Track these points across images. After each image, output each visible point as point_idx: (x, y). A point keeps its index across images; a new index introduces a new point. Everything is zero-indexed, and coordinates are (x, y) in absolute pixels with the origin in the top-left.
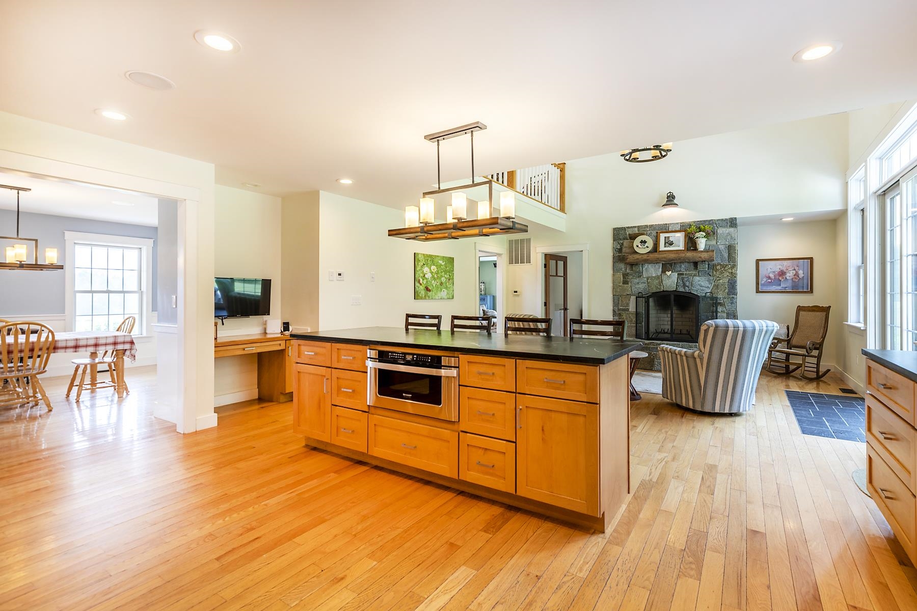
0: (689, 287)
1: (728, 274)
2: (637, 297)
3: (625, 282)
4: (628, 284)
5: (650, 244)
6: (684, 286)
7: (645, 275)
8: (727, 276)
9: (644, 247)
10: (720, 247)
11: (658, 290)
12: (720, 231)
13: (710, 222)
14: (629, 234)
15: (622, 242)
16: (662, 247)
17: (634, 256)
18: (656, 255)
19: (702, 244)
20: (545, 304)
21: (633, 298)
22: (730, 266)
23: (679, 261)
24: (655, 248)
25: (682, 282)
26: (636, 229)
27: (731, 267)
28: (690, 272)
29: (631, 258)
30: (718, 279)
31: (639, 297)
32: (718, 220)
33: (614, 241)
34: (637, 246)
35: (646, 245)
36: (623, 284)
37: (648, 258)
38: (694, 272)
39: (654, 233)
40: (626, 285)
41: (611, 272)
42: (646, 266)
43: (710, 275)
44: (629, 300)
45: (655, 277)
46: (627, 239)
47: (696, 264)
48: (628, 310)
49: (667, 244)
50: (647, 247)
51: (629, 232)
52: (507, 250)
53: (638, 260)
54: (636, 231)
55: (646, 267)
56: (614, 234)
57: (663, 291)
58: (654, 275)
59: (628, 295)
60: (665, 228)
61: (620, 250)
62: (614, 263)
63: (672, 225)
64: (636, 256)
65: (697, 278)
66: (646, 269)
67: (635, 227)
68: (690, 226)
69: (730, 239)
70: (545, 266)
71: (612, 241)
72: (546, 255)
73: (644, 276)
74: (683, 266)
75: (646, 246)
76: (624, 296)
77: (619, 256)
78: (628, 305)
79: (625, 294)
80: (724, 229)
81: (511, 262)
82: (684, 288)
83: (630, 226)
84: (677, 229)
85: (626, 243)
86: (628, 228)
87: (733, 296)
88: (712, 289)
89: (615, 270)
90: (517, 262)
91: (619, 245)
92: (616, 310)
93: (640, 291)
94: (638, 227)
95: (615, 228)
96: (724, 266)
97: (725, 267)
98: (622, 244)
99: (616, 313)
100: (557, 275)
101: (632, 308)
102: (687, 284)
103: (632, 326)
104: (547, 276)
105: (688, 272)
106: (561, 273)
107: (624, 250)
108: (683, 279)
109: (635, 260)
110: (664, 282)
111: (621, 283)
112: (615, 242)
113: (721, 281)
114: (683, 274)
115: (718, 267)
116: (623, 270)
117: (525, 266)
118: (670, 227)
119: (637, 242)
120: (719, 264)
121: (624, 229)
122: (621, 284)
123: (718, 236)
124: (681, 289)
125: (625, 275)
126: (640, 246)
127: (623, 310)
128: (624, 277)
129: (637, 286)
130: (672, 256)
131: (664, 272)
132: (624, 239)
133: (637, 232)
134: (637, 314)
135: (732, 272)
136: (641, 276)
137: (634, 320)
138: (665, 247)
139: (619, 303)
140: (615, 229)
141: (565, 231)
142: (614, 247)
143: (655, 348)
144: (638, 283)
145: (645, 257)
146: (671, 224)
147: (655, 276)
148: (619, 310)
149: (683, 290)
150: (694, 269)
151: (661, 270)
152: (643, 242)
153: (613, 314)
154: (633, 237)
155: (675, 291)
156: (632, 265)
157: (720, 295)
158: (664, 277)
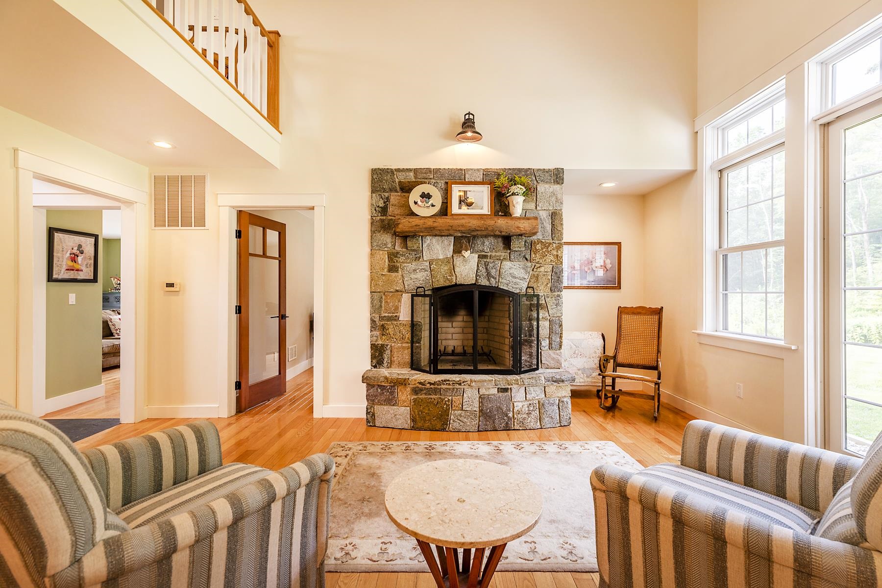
0: (495, 279)
1: (552, 258)
2: (413, 296)
3: (393, 269)
4: (397, 271)
5: (437, 199)
6: (489, 275)
7: (427, 256)
8: (551, 260)
9: (427, 205)
10: (541, 214)
11: (447, 284)
12: (541, 188)
13: (527, 172)
14: (400, 182)
15: (387, 195)
16: (455, 209)
17: (411, 220)
18: (448, 221)
19: (518, 205)
20: (239, 310)
21: (406, 298)
22: (554, 245)
23: (484, 233)
24: (445, 210)
25: (484, 270)
26: (412, 174)
27: (556, 247)
28: (497, 254)
29: (405, 224)
30: (538, 265)
31: (417, 295)
32: (538, 170)
33: (373, 192)
34: (416, 203)
35: (431, 201)
36: (389, 271)
37: (435, 224)
38: (503, 254)
39: (442, 184)
40: (394, 274)
41: (367, 249)
42: (428, 240)
43: (526, 259)
44: (400, 301)
45: (442, 261)
46: (396, 191)
47: (507, 240)
48: (396, 318)
49: (462, 203)
50: (433, 206)
51: (400, 177)
52: (151, 195)
53: (417, 229)
54: (411, 176)
55: (428, 242)
56: (373, 179)
57: (456, 285)
58: (441, 257)
59: (397, 291)
60: (458, 177)
61: (384, 210)
62: (373, 232)
63: (470, 172)
64: (414, 221)
65: (507, 264)
66: (429, 245)
67: (409, 170)
68: (498, 175)
69: (554, 202)
70: (239, 234)
71: (370, 194)
72: (240, 213)
73: (425, 259)
74: (487, 243)
75: (430, 203)
76: (391, 294)
77: (382, 221)
78: (397, 309)
79: (392, 290)
80: (547, 186)
81: (159, 222)
82: (489, 280)
83: (401, 167)
84: (478, 180)
85: (395, 198)
86: (398, 170)
87: (559, 293)
88: (530, 281)
89: (374, 247)
90: (173, 223)
91: (382, 201)
92: (377, 319)
93: (419, 285)
94: (416, 171)
95: (375, 169)
96: (546, 245)
97: (549, 246)
98: (387, 198)
99: (376, 324)
100: (264, 255)
101: (404, 315)
102: (493, 272)
103: (404, 348)
104: (243, 257)
105: (493, 254)
106: (273, 251)
107: (391, 210)
108: (486, 265)
109: (412, 227)
110: (457, 269)
111: (386, 270)
112: (374, 195)
113: (542, 269)
114: (485, 257)
115: (539, 247)
116: (389, 245)
117: (192, 233)
118: (467, 176)
119: (415, 195)
120: (539, 241)
121: (391, 172)
122: (385, 272)
123: (538, 196)
124: (484, 282)
125: (393, 256)
126: (419, 203)
127: (389, 319)
128: (390, 259)
129: (413, 276)
130: (474, 223)
131: (457, 251)
132: (391, 190)
133: (414, 180)
134: (414, 326)
135: (557, 256)
136: (420, 258)
137: (408, 335)
138: (460, 208)
139: (381, 306)
140: (374, 171)
141: (277, 164)
142: (372, 205)
143: (450, 389)
144: (415, 270)
145: (430, 223)
146: (468, 170)
147: (444, 259)
148: (382, 318)
149: (487, 284)
150: (504, 248)
151: (452, 247)
152: (426, 196)
153: (372, 327)
154: (406, 188)
155: (475, 284)
156: (405, 237)
157: (542, 290)
158: (458, 261)
